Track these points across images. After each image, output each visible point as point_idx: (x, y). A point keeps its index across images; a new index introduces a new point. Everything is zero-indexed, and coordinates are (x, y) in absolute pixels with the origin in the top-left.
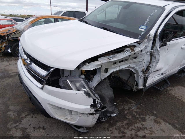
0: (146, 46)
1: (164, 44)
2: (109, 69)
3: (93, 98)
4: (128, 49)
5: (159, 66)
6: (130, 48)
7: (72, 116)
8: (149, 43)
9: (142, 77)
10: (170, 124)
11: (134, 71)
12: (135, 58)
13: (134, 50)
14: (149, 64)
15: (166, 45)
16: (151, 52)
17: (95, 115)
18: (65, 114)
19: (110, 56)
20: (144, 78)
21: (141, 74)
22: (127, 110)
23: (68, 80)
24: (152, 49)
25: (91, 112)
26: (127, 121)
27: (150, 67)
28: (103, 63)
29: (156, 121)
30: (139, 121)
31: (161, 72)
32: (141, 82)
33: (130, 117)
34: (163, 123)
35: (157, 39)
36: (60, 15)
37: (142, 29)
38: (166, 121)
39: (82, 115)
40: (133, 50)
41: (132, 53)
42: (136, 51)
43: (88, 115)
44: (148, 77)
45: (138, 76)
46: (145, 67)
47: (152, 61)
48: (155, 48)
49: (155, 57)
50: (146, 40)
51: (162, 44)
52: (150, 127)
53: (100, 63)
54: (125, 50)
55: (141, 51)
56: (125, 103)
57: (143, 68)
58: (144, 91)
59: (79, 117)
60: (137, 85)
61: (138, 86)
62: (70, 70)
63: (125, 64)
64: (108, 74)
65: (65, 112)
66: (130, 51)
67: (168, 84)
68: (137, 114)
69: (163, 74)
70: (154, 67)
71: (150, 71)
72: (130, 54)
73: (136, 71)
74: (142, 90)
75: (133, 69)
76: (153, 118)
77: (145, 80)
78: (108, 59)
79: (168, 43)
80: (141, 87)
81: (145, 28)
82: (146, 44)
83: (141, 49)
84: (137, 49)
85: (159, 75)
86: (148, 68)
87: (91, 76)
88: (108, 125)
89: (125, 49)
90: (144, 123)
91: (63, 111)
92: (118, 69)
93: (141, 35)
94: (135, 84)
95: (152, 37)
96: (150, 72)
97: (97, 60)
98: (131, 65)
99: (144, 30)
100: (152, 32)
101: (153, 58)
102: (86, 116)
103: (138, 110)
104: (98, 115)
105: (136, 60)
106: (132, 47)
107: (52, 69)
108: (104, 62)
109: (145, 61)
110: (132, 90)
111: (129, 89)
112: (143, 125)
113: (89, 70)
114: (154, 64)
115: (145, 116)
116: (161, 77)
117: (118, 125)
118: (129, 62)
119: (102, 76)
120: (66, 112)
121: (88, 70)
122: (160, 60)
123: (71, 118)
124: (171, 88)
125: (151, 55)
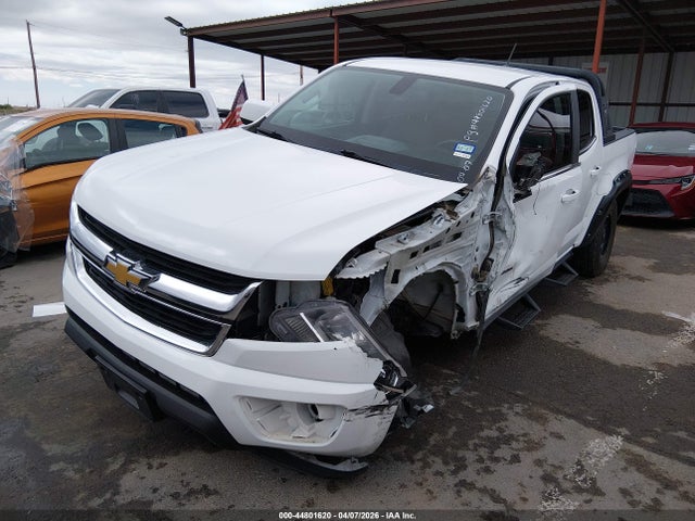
0: (481, 202)
1: (522, 194)
2: (401, 273)
3: (381, 357)
4: (440, 211)
5: (515, 255)
6: (444, 208)
7: (313, 427)
8: (487, 192)
9: (474, 293)
10: (569, 416)
11: (454, 277)
12: (457, 236)
13: (456, 214)
14: (489, 254)
15: (529, 193)
16: (493, 216)
17: (385, 411)
18: (288, 425)
19: (403, 235)
20: (477, 294)
21: (470, 283)
22: (442, 397)
23: (302, 314)
24: (493, 208)
25: (377, 402)
26: (454, 429)
27: (492, 261)
28: (391, 255)
29: (531, 416)
30: (488, 420)
31: (517, 273)
32: (470, 306)
33: (460, 416)
34: (551, 416)
35: (508, 180)
36: (106, 106)
37: (463, 152)
38: (558, 412)
39: (353, 414)
40: (453, 214)
41: (454, 222)
42: (461, 216)
43: (368, 413)
44: (489, 291)
45: (463, 292)
46: (479, 262)
47: (496, 242)
48: (501, 204)
49: (504, 231)
50: (480, 185)
51: (518, 192)
52: (522, 432)
53: (384, 255)
54: (434, 216)
55: (473, 215)
56: (428, 380)
57: (474, 265)
58: (480, 334)
59: (343, 422)
60: (462, 316)
61: (463, 321)
62: (291, 282)
63: (435, 257)
64: (399, 288)
65: (286, 419)
66: (448, 217)
67: (535, 309)
68: (474, 404)
69: (520, 279)
70: (501, 260)
71: (492, 273)
72: (448, 225)
73: (460, 274)
74: (473, 331)
75: (451, 268)
76: (518, 408)
77: (481, 300)
78: (399, 241)
79: (533, 189)
80: (471, 323)
81: (470, 149)
82: (479, 197)
83: (472, 209)
84: (463, 211)
85: (512, 285)
86: (486, 265)
87: (356, 297)
88: (404, 447)
89: (433, 213)
90: (503, 424)
91: (281, 417)
92: (421, 271)
93: (463, 171)
94: (456, 315)
95: (492, 175)
96: (494, 275)
97: (374, 248)
98: (450, 259)
99: (469, 157)
100: (492, 161)
101: (498, 234)
102: (363, 416)
103: (473, 393)
104: (394, 408)
105: (459, 242)
106: (449, 205)
107: (254, 285)
108: (394, 250)
109: (479, 244)
110: (448, 334)
111: (435, 333)
112: (500, 430)
113: (361, 276)
114: (502, 252)
115: (498, 405)
116: (517, 289)
117: (432, 441)
118: (444, 249)
119: (386, 293)
120: (289, 421)
121: (350, 279)
122: (517, 239)
123: (312, 432)
124: (539, 322)
125: (494, 226)
